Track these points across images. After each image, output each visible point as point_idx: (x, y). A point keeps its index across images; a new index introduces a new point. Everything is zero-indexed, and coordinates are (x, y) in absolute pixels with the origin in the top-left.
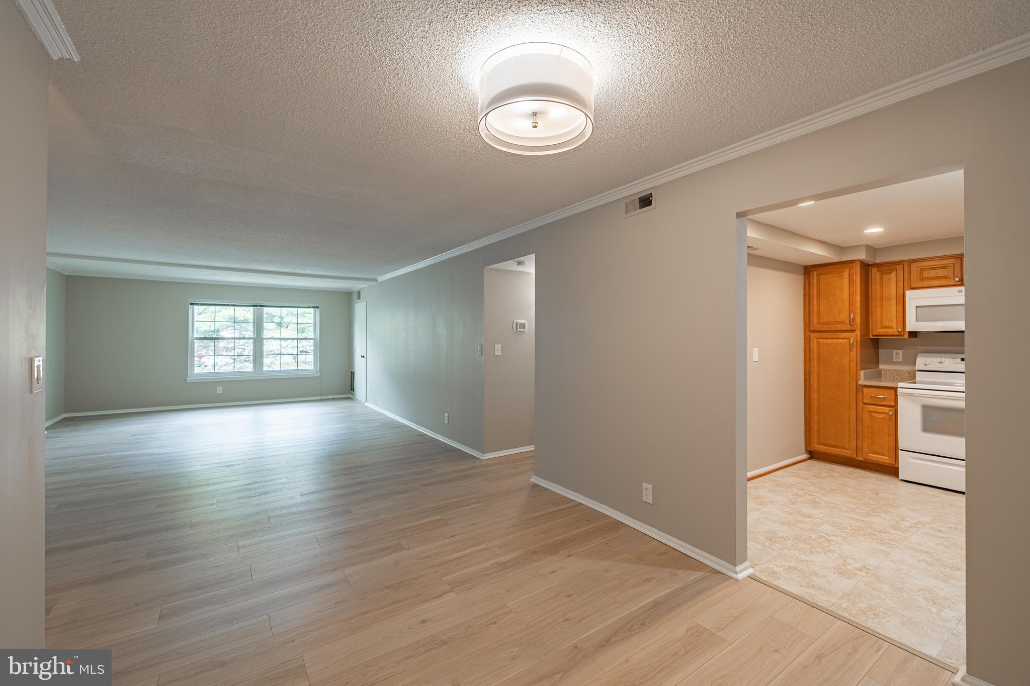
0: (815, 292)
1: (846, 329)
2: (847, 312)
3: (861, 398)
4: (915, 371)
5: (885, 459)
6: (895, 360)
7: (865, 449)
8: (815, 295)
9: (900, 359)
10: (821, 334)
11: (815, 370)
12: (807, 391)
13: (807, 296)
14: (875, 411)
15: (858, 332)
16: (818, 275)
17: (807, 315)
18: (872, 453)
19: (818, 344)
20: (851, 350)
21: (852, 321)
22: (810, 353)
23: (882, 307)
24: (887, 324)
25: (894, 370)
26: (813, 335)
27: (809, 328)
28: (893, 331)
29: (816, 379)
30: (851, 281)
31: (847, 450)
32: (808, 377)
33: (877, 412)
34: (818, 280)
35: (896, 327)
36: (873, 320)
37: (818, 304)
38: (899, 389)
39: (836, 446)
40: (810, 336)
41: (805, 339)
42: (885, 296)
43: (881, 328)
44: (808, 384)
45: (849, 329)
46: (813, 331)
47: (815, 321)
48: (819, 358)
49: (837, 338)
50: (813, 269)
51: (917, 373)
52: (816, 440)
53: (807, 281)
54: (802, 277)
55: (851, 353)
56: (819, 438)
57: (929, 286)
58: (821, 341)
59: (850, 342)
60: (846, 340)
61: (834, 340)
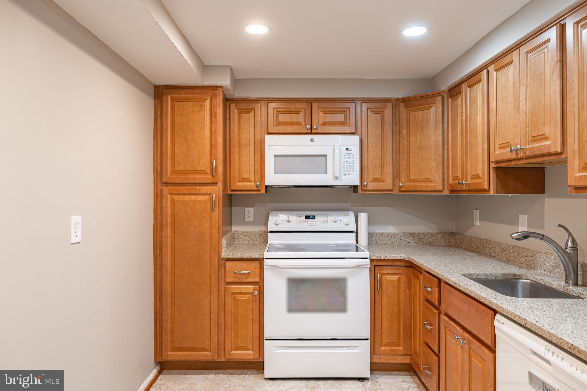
0: (169, 125)
1: (207, 181)
2: (208, 158)
3: (223, 276)
4: (267, 232)
5: (248, 354)
6: (247, 219)
7: (228, 346)
8: (169, 130)
9: (252, 219)
10: (177, 188)
11: (168, 241)
12: (158, 273)
13: (159, 131)
14: (239, 291)
15: (220, 185)
16: (172, 100)
17: (159, 160)
18: (236, 349)
19: (173, 201)
20: (212, 210)
21: (213, 171)
22: (162, 215)
23: (240, 155)
24: (245, 176)
25: (247, 232)
26: (166, 189)
27: (161, 179)
28: (251, 185)
29: (169, 256)
30: (213, 115)
31: (207, 351)
32: (158, 252)
33: (241, 293)
34: (173, 108)
35: (253, 180)
36: (232, 170)
37: (173, 144)
38: (265, 260)
39: (193, 349)
40: (162, 190)
41: (156, 195)
42: (243, 141)
43: (240, 181)
44: (158, 262)
45: (210, 181)
46: (167, 184)
47: (169, 168)
48: (173, 223)
49: (196, 194)
50: (167, 91)
51: (270, 235)
52: (169, 345)
53: (159, 107)
54: (152, 101)
55: (213, 214)
56: (172, 341)
57: (285, 132)
58: (176, 198)
59: (212, 199)
60: (207, 197)
61: (193, 197)
